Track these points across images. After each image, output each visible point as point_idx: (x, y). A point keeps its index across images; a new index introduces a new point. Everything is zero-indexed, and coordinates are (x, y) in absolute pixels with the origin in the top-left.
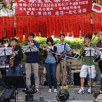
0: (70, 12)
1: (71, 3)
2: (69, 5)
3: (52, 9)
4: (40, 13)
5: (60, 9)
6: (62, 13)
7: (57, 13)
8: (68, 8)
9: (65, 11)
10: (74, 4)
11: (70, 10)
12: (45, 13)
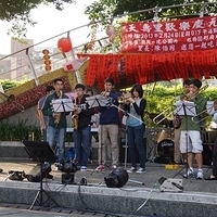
0: (204, 45)
1: (205, 31)
2: (202, 34)
3: (176, 41)
4: (158, 48)
5: (189, 40)
6: (191, 46)
7: (184, 47)
8: (200, 39)
9: (195, 44)
10: (210, 32)
11: (204, 41)
12: (166, 48)
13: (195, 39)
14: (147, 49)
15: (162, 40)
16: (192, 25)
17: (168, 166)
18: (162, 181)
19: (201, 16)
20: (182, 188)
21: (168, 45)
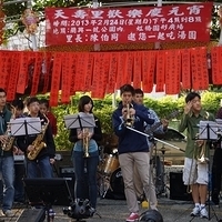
0: (161, 36)
3: (121, 29)
4: (94, 38)
5: (139, 29)
6: (143, 36)
11: (162, 31)
12: (105, 38)
14: (78, 39)
15: (100, 27)
16: (145, 12)
19: (160, 5)
21: (109, 34)
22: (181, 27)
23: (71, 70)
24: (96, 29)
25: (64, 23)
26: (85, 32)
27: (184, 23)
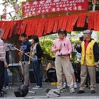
0: (66, 9)
3: (50, 7)
4: (39, 12)
5: (57, 6)
6: (58, 9)
7: (54, 10)
8: (64, 6)
12: (43, 11)
13: (61, 6)
14: (33, 13)
15: (42, 7)
17: (52, 83)
18: (48, 91)
20: (59, 94)
21: (45, 9)
22: (75, 5)
23: (30, 26)
24: (40, 8)
25: (29, 7)
26: (36, 10)
27: (76, 3)
